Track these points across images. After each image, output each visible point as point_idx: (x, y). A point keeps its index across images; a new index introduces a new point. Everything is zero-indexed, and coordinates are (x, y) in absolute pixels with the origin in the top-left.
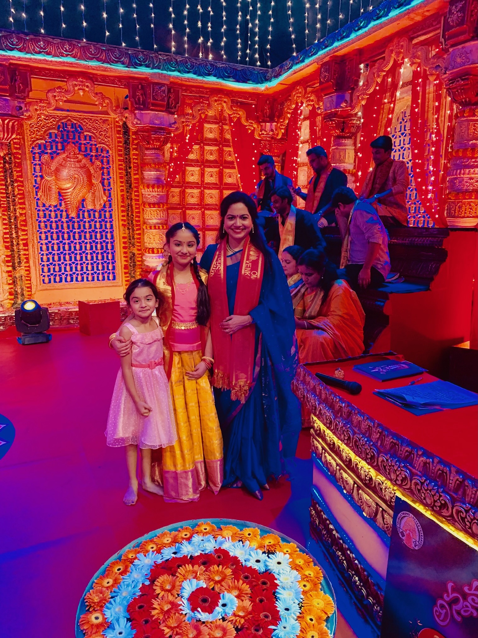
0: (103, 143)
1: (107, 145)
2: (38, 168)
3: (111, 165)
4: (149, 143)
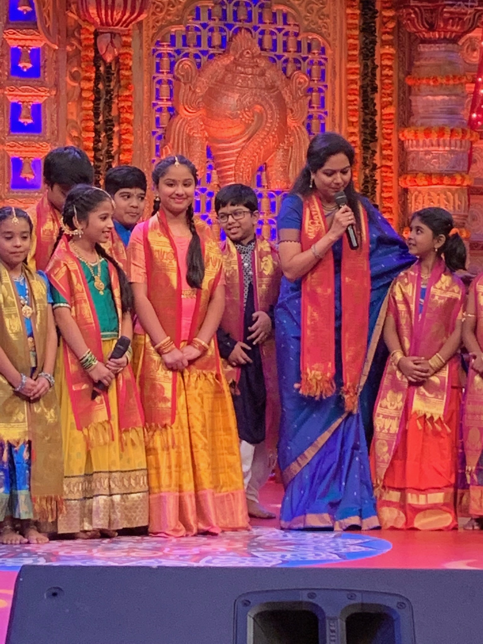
0: (313, 31)
1: (321, 34)
2: (165, 89)
3: (329, 84)
4: (432, 27)
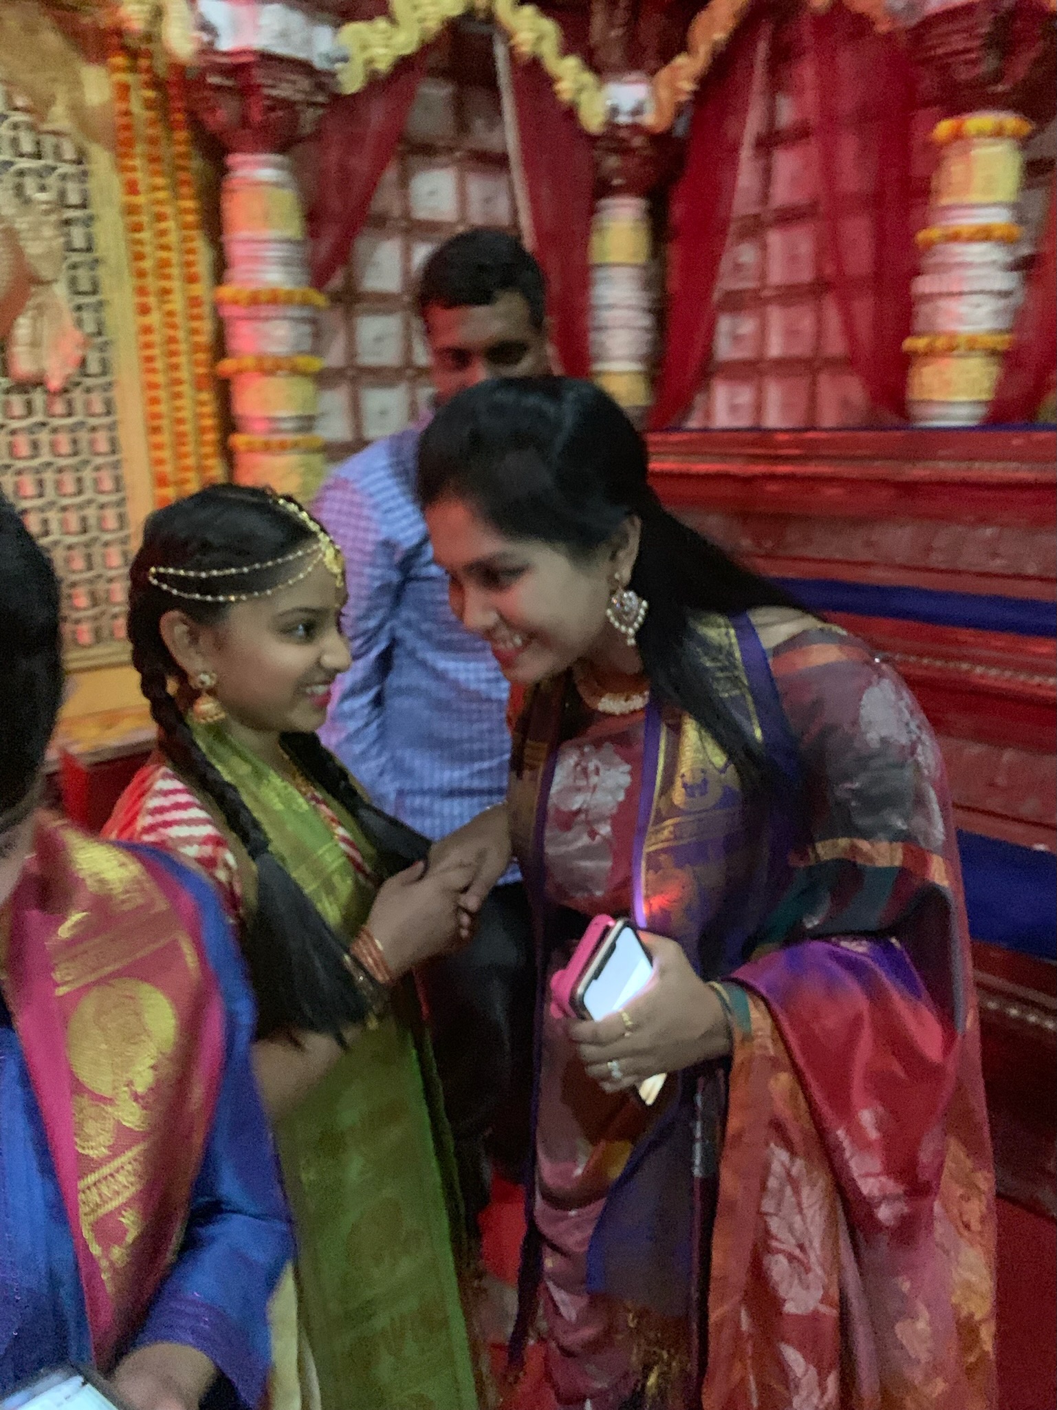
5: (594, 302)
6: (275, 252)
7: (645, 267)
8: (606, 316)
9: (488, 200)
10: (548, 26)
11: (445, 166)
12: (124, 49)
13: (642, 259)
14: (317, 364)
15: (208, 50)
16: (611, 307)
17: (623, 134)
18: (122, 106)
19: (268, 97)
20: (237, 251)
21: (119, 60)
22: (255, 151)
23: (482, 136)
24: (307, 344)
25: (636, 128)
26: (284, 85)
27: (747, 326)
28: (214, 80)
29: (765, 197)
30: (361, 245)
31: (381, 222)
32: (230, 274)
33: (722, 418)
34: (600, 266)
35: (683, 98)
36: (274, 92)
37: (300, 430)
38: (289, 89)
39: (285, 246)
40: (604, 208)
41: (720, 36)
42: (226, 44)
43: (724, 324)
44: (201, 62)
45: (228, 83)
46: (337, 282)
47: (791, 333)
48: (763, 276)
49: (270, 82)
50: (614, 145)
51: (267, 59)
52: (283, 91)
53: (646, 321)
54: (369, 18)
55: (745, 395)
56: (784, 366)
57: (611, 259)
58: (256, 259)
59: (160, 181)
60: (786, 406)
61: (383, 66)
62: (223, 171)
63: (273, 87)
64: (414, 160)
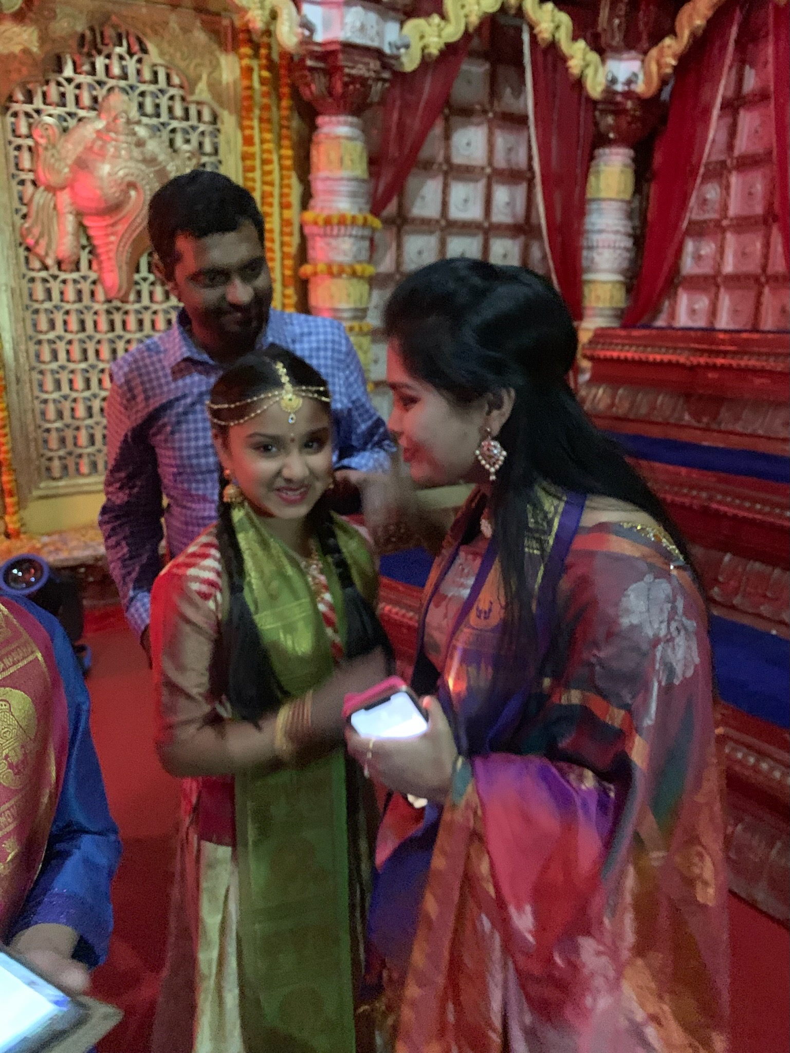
2: (25, 156)
3: (223, 159)
5: (588, 227)
6: (345, 188)
7: (629, 202)
8: (596, 238)
9: (510, 150)
10: (564, 19)
11: (478, 125)
12: (250, 41)
13: (627, 196)
14: (370, 270)
15: (306, 41)
16: (600, 231)
17: (619, 98)
18: (246, 83)
19: (349, 75)
20: (318, 186)
21: (246, 50)
22: (337, 113)
23: (508, 102)
24: (365, 255)
25: (628, 95)
26: (360, 66)
27: (708, 248)
28: (309, 63)
29: (730, 147)
30: (412, 182)
31: (427, 166)
32: (312, 203)
33: (683, 320)
34: (594, 200)
35: (669, 70)
36: (354, 72)
37: (355, 318)
38: (363, 69)
39: (353, 183)
40: (600, 156)
41: (699, 22)
42: (319, 37)
43: (690, 246)
44: (302, 51)
45: (321, 65)
46: (391, 208)
47: (743, 254)
48: (725, 208)
49: (350, 64)
50: (612, 107)
51: (348, 47)
52: (360, 70)
53: (628, 243)
54: (427, 15)
55: (703, 303)
56: (735, 281)
57: (603, 195)
58: (332, 192)
59: (268, 136)
60: (735, 312)
61: (434, 51)
62: (313, 127)
63: (352, 68)
64: (455, 120)
